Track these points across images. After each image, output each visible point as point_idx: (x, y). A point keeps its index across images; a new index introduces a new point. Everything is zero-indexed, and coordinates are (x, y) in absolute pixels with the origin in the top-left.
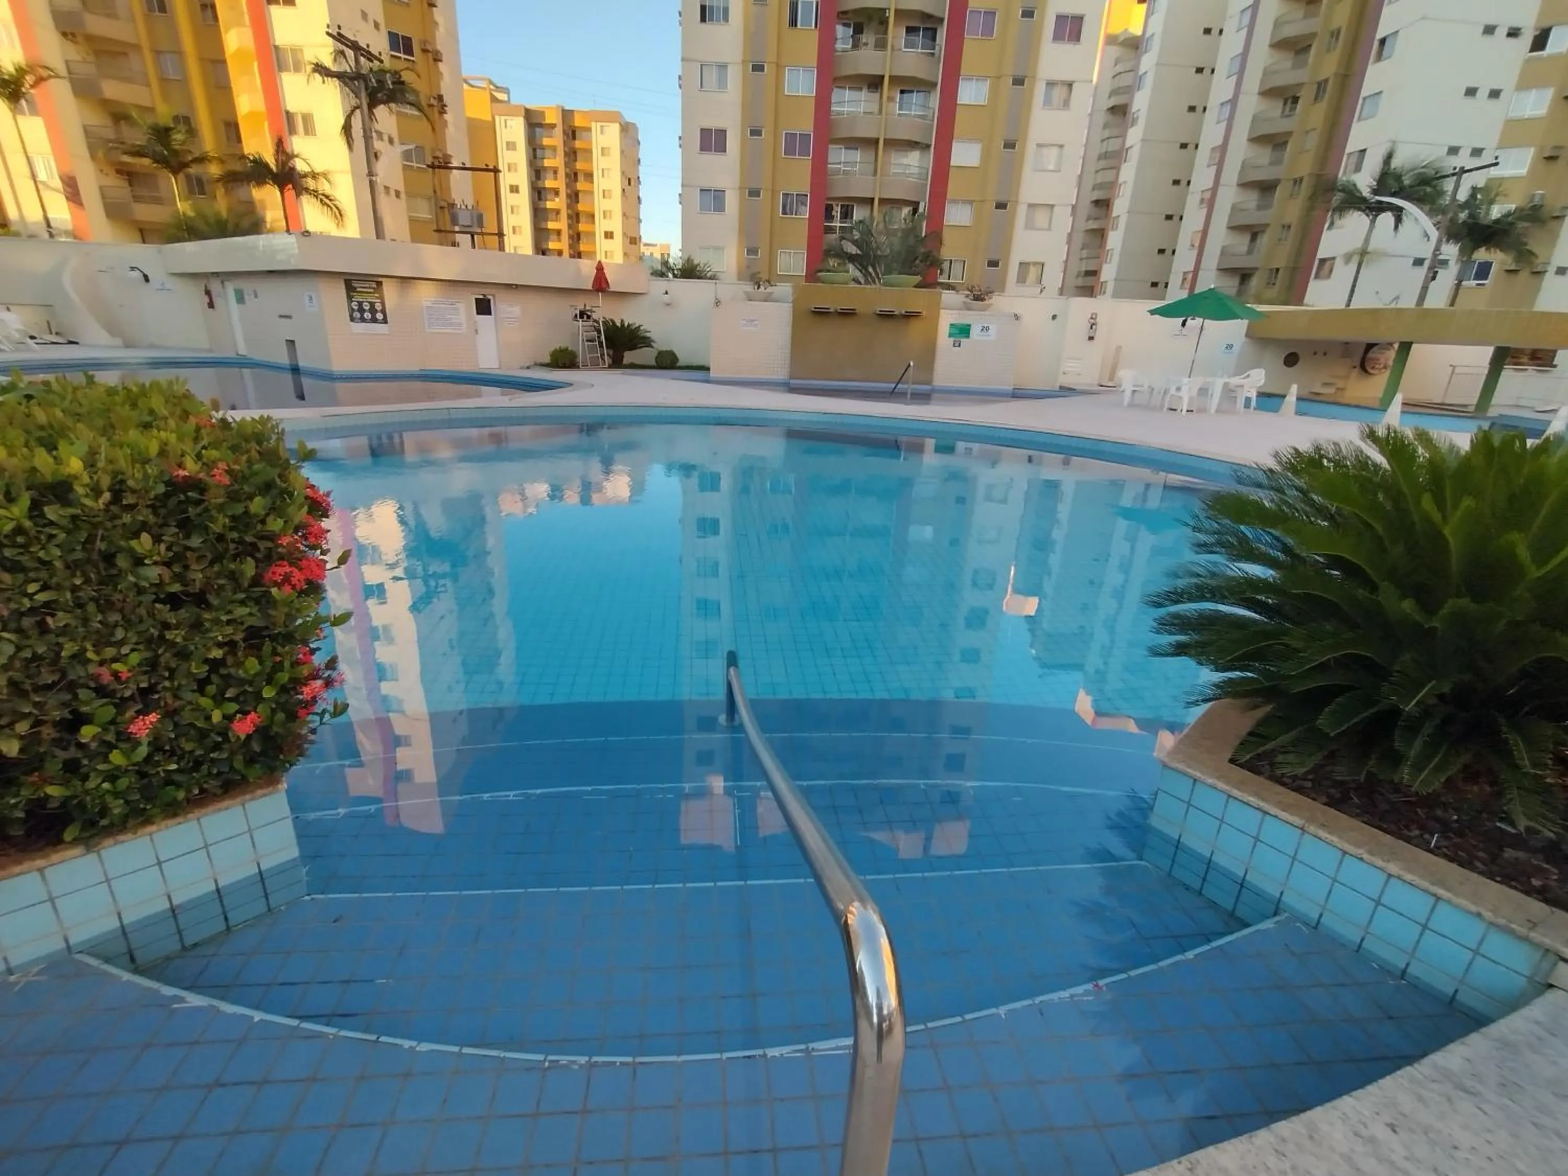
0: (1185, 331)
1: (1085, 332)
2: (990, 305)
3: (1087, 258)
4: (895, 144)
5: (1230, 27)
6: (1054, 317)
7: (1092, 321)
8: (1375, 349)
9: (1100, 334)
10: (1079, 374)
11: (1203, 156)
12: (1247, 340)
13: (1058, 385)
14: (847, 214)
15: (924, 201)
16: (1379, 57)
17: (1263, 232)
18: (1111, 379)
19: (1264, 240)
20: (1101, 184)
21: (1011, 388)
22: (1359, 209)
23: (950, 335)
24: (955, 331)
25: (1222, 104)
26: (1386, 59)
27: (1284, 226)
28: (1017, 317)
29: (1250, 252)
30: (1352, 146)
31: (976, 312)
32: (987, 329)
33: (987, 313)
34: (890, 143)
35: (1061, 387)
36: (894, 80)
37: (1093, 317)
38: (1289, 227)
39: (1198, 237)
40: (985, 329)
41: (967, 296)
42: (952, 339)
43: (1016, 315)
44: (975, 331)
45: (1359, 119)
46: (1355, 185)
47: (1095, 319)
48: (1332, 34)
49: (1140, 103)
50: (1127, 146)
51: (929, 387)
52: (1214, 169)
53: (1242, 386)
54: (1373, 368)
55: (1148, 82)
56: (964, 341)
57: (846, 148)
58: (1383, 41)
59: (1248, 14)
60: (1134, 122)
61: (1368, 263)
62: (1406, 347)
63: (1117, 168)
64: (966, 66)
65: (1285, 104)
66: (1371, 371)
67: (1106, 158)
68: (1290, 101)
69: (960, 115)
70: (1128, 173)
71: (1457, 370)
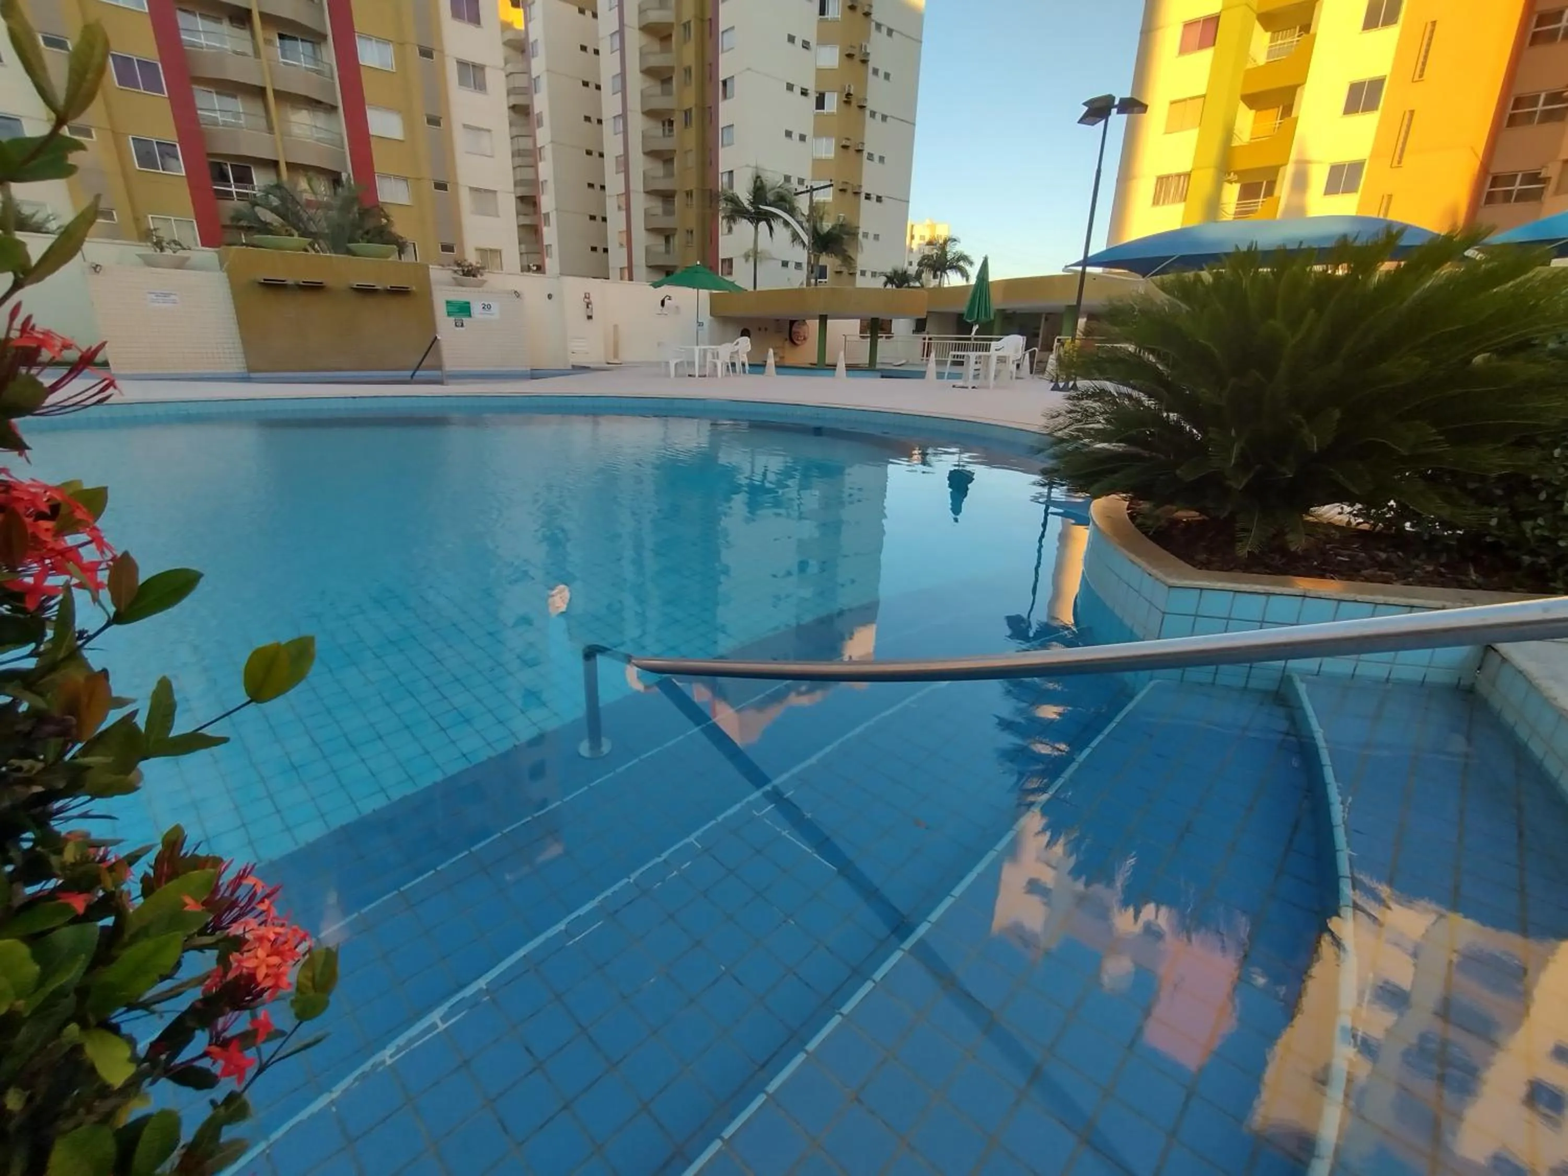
0: (665, 310)
1: (582, 312)
2: (485, 282)
3: (526, 253)
4: (288, 98)
5: (604, 48)
6: (550, 296)
7: (587, 300)
8: (796, 324)
9: (596, 312)
10: (587, 353)
11: (610, 163)
12: (712, 318)
13: (571, 364)
14: (244, 177)
15: (346, 171)
16: (725, 96)
17: (674, 235)
18: (616, 355)
19: (676, 241)
20: (521, 180)
21: (529, 369)
22: (745, 218)
23: (449, 314)
24: (452, 309)
25: (615, 117)
26: (730, 98)
27: (688, 231)
28: (517, 294)
29: (667, 252)
30: (723, 168)
31: (472, 289)
32: (489, 307)
33: (480, 289)
34: (283, 97)
35: (573, 366)
36: (268, 19)
37: (587, 296)
38: (692, 232)
39: (624, 236)
40: (486, 307)
41: (455, 272)
42: (452, 319)
43: (516, 292)
44: (476, 308)
45: (722, 145)
46: (738, 197)
47: (589, 298)
48: (686, 70)
49: (541, 104)
50: (539, 146)
51: (438, 373)
52: (622, 175)
53: (737, 352)
54: (798, 340)
55: (543, 84)
56: (466, 320)
57: (217, 93)
58: (725, 83)
59: (617, 37)
60: (540, 123)
61: (760, 261)
62: (823, 319)
63: (534, 166)
64: (360, 22)
65: (664, 125)
66: (797, 342)
67: (519, 155)
68: (667, 124)
69: (366, 80)
70: (545, 170)
71: (848, 338)
